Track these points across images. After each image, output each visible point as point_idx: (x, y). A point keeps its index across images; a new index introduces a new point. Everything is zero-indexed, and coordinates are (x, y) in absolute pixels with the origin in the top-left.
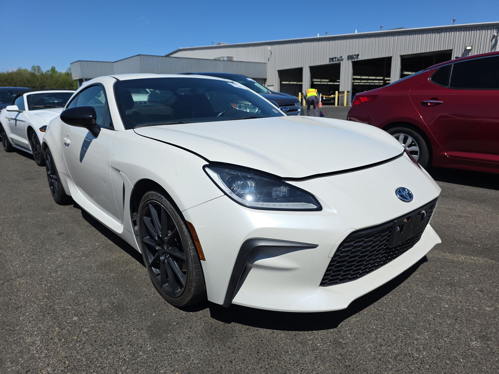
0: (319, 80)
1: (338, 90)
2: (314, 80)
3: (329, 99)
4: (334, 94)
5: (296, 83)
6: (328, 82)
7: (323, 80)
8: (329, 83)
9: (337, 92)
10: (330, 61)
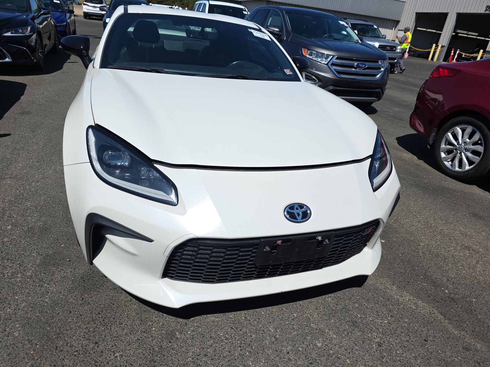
0: (466, 32)
1: (484, 48)
2: (459, 31)
3: (470, 57)
4: (478, 52)
5: (435, 31)
6: (477, 36)
7: (470, 33)
8: (478, 38)
9: (482, 51)
10: (486, 10)
